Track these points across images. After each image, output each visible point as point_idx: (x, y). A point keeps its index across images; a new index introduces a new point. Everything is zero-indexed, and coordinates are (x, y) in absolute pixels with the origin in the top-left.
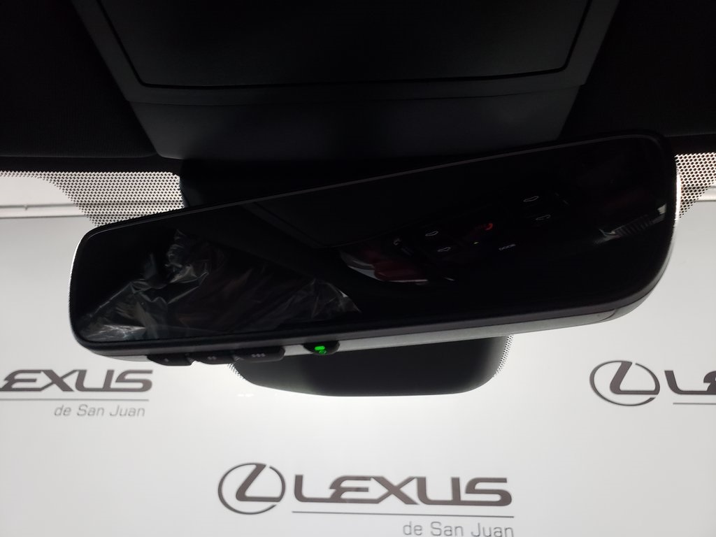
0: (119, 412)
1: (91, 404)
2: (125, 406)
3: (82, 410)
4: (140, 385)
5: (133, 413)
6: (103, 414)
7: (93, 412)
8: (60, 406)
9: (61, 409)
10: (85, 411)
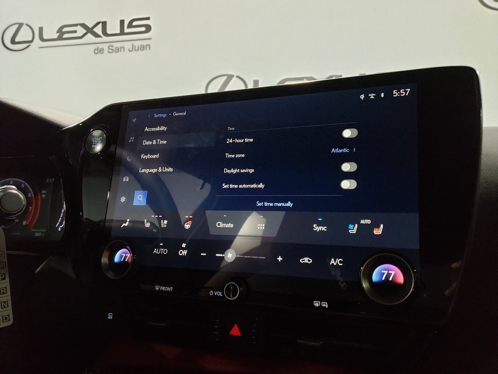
0: (133, 49)
1: (115, 45)
2: (137, 44)
3: (112, 49)
4: (143, 29)
5: (143, 48)
6: (124, 50)
7: (118, 50)
8: (97, 48)
9: (98, 49)
10: (113, 50)
